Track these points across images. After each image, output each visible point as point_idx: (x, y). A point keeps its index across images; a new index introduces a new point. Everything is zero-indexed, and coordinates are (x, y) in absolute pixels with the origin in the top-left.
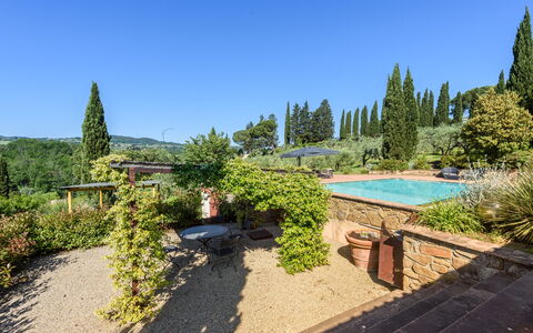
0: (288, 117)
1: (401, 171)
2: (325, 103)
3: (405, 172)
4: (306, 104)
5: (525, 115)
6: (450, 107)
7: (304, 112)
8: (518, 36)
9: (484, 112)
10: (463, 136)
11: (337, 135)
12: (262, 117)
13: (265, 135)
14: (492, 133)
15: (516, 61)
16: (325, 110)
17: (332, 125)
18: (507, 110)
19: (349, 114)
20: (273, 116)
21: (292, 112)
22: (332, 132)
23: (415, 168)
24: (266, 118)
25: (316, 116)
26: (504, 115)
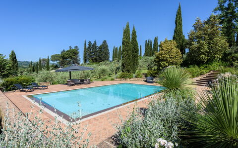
0: (85, 48)
1: (130, 79)
2: (105, 42)
3: (131, 79)
4: (95, 42)
5: (178, 52)
6: (159, 48)
7: (94, 46)
8: (177, 15)
9: (163, 50)
10: (155, 61)
11: (111, 59)
12: (70, 47)
13: (71, 58)
14: (166, 60)
15: (176, 27)
16: (105, 46)
17: (108, 53)
18: (172, 49)
19: (117, 48)
20: (77, 47)
21: (87, 46)
22: (109, 57)
23: (136, 77)
24: (73, 48)
25: (100, 48)
26: (170, 51)
